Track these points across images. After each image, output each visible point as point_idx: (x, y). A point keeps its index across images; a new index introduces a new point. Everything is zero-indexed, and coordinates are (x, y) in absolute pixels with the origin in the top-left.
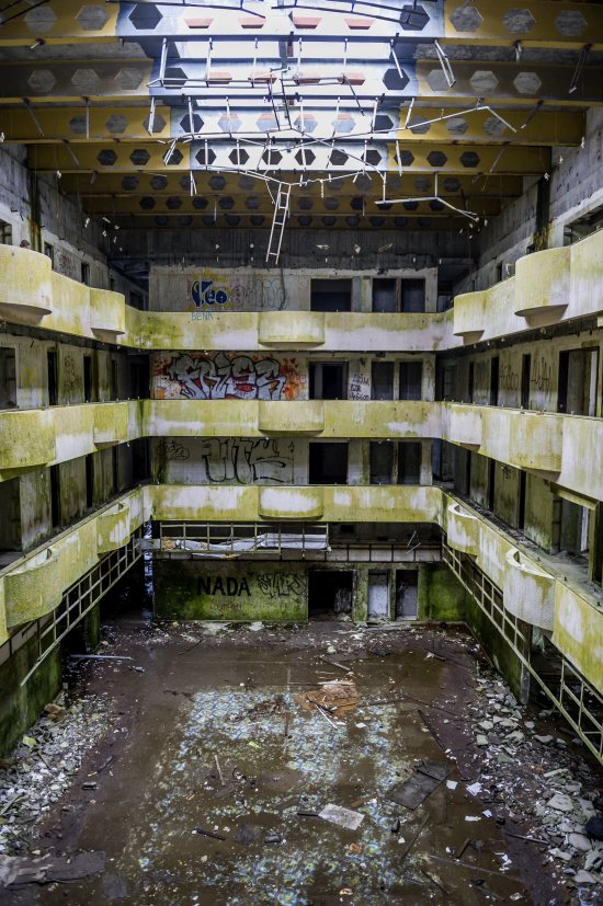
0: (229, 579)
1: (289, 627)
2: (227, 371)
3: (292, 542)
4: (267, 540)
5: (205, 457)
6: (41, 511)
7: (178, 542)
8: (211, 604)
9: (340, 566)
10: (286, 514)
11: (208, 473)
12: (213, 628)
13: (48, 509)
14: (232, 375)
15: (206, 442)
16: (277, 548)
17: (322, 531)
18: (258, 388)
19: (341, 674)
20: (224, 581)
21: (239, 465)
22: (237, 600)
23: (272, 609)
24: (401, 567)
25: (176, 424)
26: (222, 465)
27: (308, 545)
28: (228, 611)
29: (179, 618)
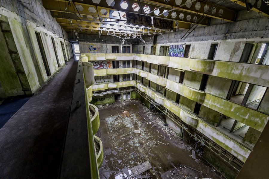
0: (101, 98)
1: (112, 104)
2: (98, 63)
3: (113, 92)
4: (109, 92)
5: (95, 79)
8: (99, 102)
10: (112, 88)
11: (96, 82)
14: (99, 64)
17: (118, 89)
18: (104, 66)
19: (125, 110)
21: (101, 80)
22: (103, 101)
23: (109, 101)
24: (128, 92)
26: (98, 80)
27: (116, 92)
28: (102, 103)
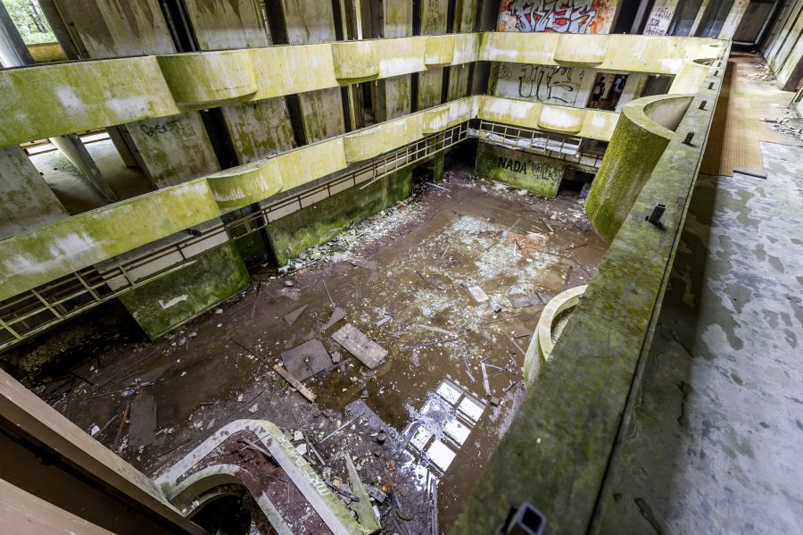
0: (516, 162)
1: (542, 198)
2: (552, 6)
3: (554, 146)
4: (539, 142)
5: (521, 78)
6: (402, 105)
7: (488, 134)
8: (504, 173)
9: (588, 169)
10: (552, 126)
11: (520, 90)
12: (499, 186)
13: (408, 104)
14: (554, 10)
15: (524, 67)
16: (543, 148)
17: (577, 143)
18: (571, 21)
19: (546, 232)
20: (514, 162)
21: (541, 86)
22: (518, 175)
23: (536, 185)
25: (501, 52)
26: (530, 85)
27: (564, 151)
28: (511, 180)
29: (486, 177)
